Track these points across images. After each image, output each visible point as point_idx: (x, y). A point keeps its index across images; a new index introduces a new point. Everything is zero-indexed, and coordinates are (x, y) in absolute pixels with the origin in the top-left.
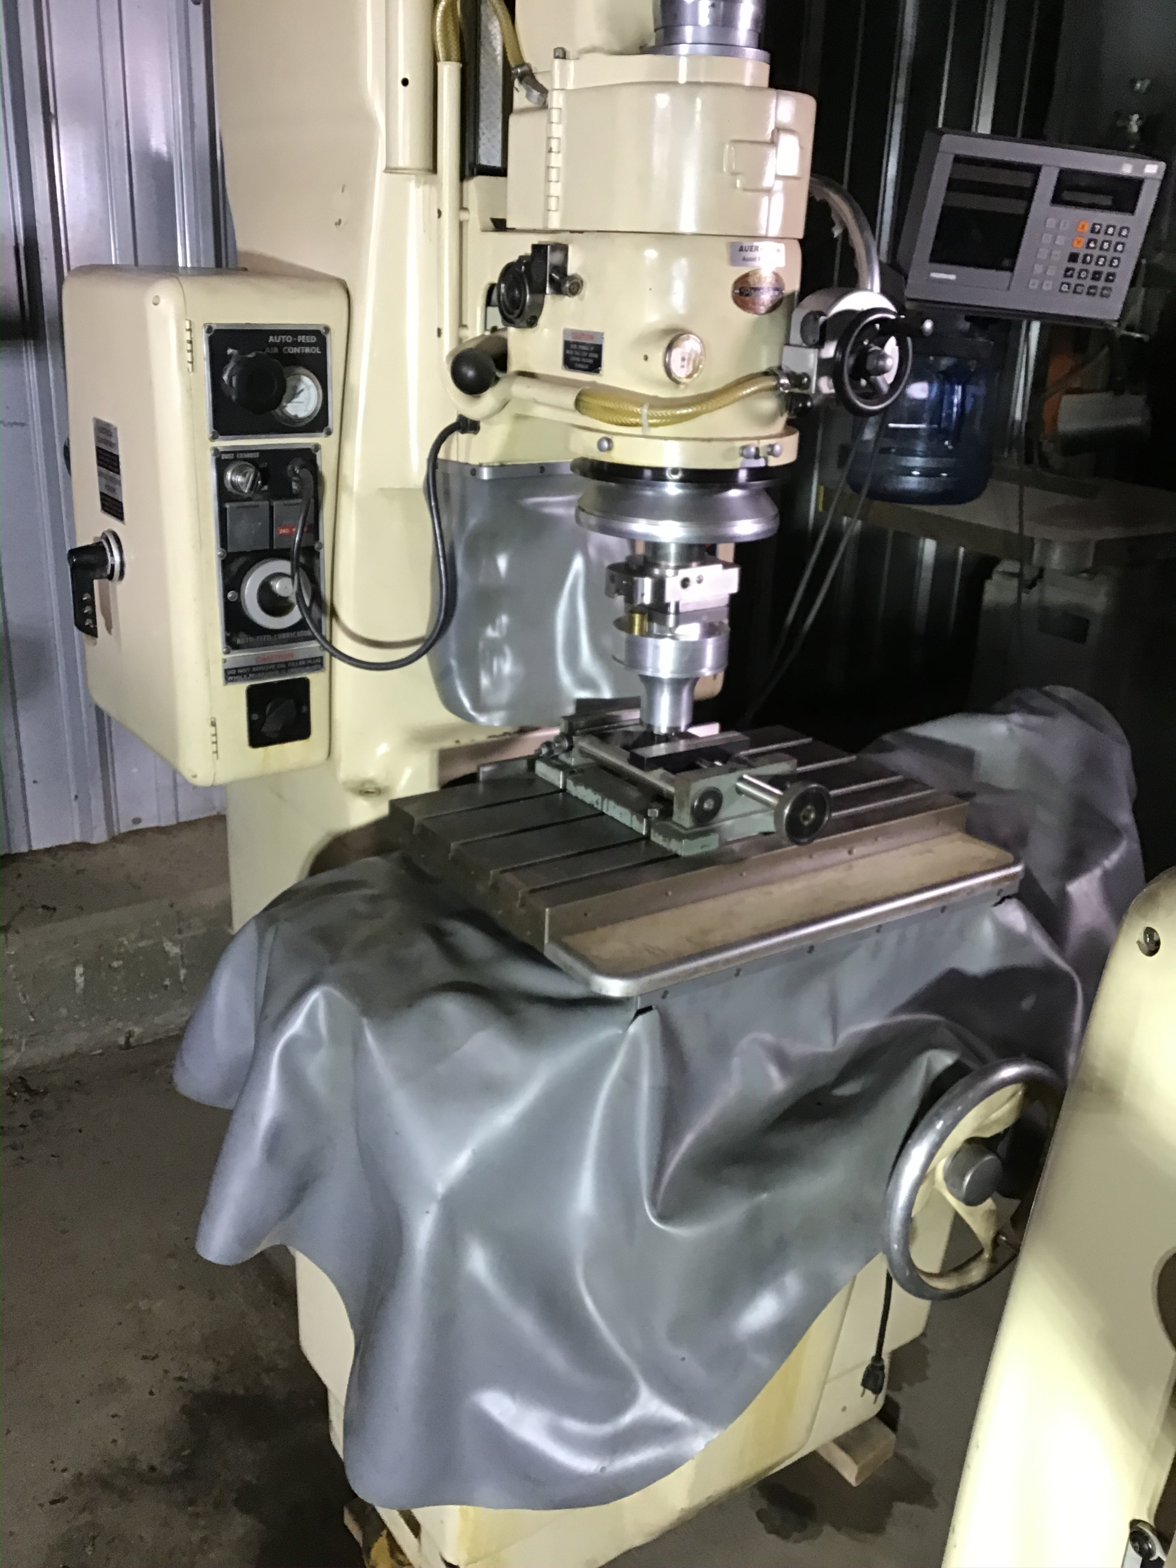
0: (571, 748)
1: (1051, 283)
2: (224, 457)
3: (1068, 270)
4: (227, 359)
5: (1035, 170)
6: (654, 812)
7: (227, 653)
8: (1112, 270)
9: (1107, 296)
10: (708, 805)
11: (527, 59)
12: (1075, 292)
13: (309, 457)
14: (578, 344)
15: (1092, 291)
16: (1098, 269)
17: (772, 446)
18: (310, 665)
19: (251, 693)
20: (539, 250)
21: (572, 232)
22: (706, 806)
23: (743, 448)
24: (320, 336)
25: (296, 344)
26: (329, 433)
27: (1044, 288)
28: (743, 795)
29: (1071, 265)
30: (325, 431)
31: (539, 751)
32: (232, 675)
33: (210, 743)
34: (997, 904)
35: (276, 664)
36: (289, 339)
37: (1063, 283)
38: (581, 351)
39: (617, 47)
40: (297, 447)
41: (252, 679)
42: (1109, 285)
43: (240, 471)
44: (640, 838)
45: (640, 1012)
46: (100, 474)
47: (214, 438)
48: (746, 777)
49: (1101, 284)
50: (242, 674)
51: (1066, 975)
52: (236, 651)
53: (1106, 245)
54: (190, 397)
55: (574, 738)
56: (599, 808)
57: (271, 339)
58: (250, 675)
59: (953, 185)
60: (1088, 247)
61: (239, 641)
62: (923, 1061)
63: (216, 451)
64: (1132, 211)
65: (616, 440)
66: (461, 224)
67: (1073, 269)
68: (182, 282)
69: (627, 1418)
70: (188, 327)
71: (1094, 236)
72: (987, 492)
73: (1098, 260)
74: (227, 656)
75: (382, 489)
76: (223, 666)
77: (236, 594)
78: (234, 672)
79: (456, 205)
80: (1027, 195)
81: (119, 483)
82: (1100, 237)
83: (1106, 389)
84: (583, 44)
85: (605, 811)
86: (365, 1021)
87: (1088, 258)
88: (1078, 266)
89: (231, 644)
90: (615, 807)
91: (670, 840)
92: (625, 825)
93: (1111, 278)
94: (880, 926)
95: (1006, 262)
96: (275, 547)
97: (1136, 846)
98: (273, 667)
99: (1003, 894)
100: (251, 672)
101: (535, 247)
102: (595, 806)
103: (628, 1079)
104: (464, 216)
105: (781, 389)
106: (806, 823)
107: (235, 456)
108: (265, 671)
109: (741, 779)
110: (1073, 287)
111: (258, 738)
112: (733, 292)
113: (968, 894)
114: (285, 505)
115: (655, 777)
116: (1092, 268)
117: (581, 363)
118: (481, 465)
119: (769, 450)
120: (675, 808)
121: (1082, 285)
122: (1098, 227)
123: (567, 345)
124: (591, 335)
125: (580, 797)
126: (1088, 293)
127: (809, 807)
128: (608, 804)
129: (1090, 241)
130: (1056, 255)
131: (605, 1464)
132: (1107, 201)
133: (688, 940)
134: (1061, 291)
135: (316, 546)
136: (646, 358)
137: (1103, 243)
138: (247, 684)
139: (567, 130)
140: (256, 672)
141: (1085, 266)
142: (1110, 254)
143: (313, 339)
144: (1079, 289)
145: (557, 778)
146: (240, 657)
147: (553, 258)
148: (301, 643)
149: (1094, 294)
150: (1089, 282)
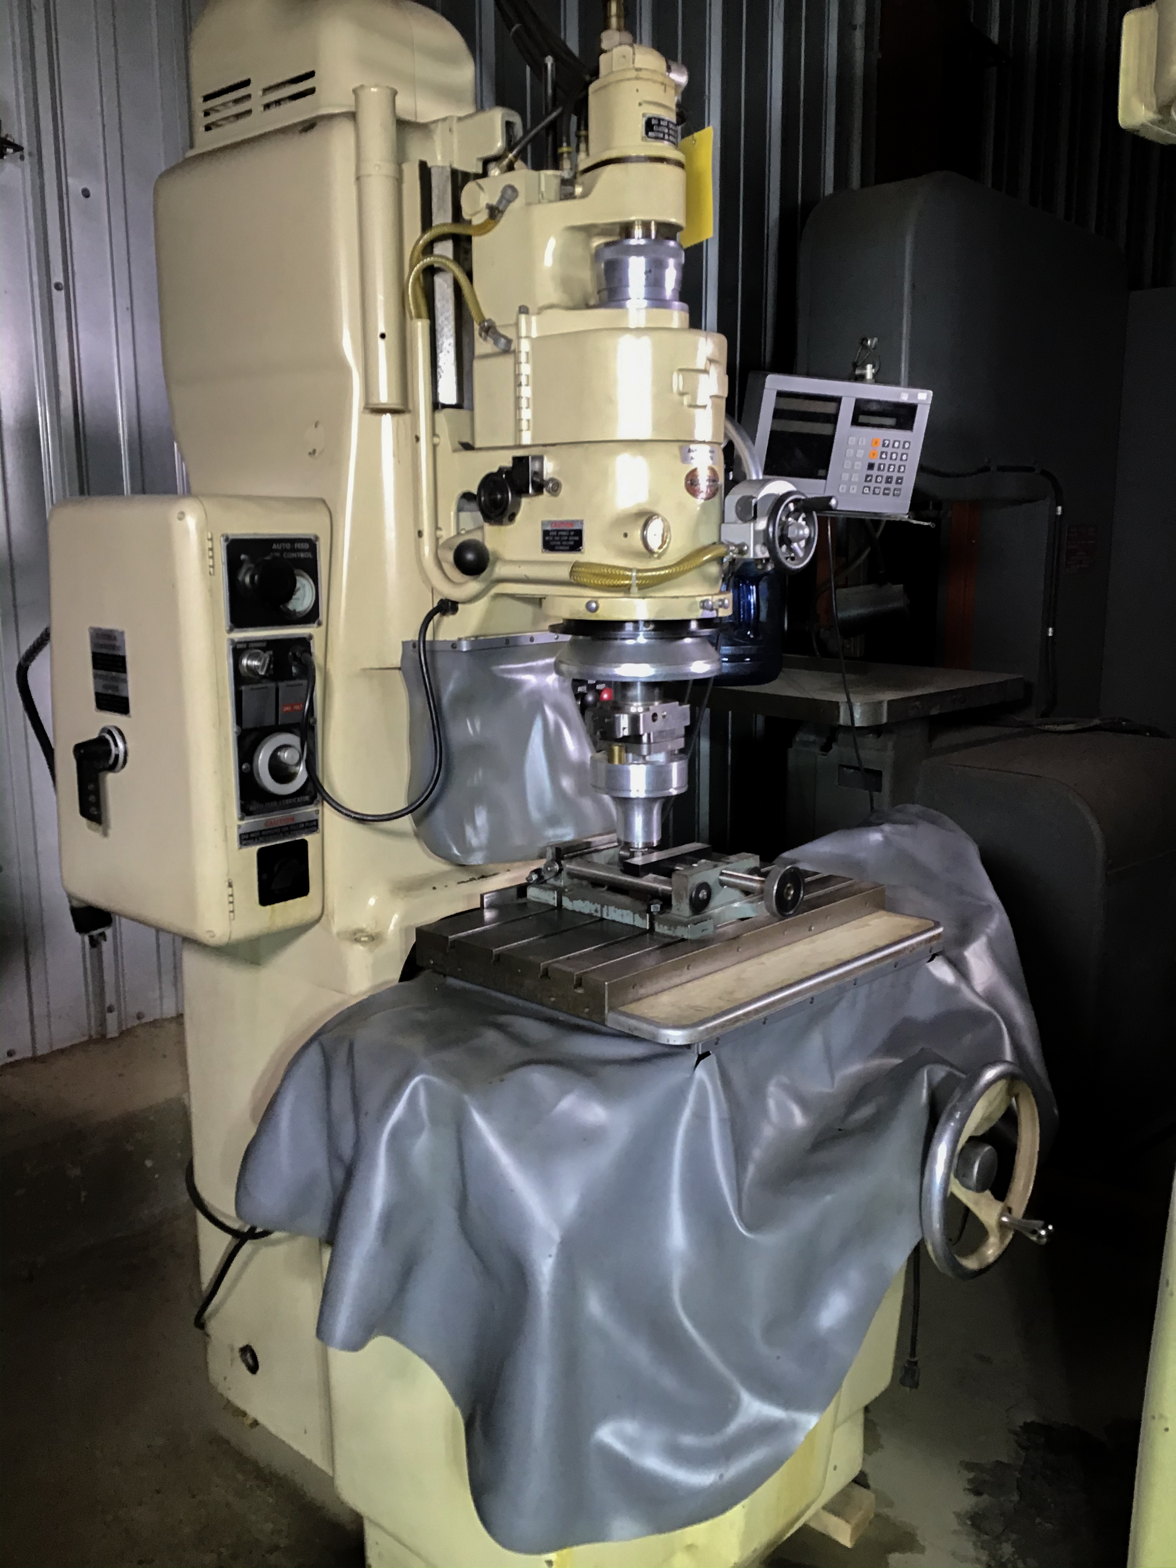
0: (561, 870)
1: (855, 487)
2: (239, 646)
3: (867, 476)
4: (241, 563)
5: (837, 400)
6: (655, 908)
7: (242, 819)
8: (900, 475)
9: (898, 495)
10: (703, 894)
11: (487, 317)
12: (874, 493)
13: (304, 643)
14: (558, 531)
15: (886, 492)
16: (890, 474)
17: (722, 601)
18: (308, 827)
19: (260, 853)
20: (517, 460)
21: (545, 445)
22: (701, 895)
23: (703, 602)
24: (311, 544)
25: (293, 550)
26: (320, 624)
27: (851, 491)
28: (725, 887)
29: (870, 472)
30: (316, 622)
31: (529, 879)
32: (246, 839)
33: (227, 902)
34: (929, 961)
35: (281, 827)
36: (288, 546)
37: (864, 487)
38: (561, 536)
39: (570, 304)
40: (297, 636)
41: (262, 842)
42: (899, 486)
43: (252, 657)
44: (644, 932)
45: (701, 1057)
46: (95, 676)
47: (231, 630)
48: (724, 871)
49: (893, 486)
50: (254, 838)
51: (990, 1014)
52: (249, 817)
53: (894, 456)
54: (211, 596)
55: (562, 862)
56: (599, 915)
57: (274, 546)
58: (260, 839)
59: (778, 414)
60: (881, 458)
61: (251, 809)
62: (924, 1075)
63: (232, 642)
64: (910, 428)
65: (600, 601)
66: (435, 447)
67: (872, 476)
68: (204, 502)
69: (733, 1428)
70: (210, 537)
71: (884, 449)
72: (781, 674)
73: (889, 468)
74: (242, 823)
75: (364, 670)
76: (238, 831)
77: (249, 766)
78: (247, 837)
79: (430, 431)
80: (833, 419)
81: (125, 681)
82: (889, 450)
83: (869, 582)
84: (542, 302)
85: (605, 916)
86: (466, 1097)
87: (882, 466)
88: (875, 472)
89: (245, 811)
90: (615, 911)
91: (675, 928)
92: (626, 924)
93: (900, 481)
94: (856, 980)
95: (821, 472)
96: (279, 723)
97: (1005, 917)
98: (279, 830)
99: (934, 952)
100: (261, 836)
101: (515, 459)
102: (595, 914)
103: (700, 1117)
104: (436, 440)
105: (731, 554)
106: (789, 898)
107: (248, 645)
108: (272, 835)
109: (722, 874)
110: (872, 489)
111: (268, 896)
112: (686, 483)
113: (911, 951)
114: (288, 686)
115: (649, 881)
116: (885, 474)
117: (561, 545)
118: (460, 639)
119: (720, 603)
120: (674, 902)
121: (879, 488)
122: (887, 442)
123: (546, 533)
124: (572, 523)
125: (577, 910)
126: (884, 494)
127: (789, 885)
128: (608, 909)
129: (882, 453)
130: (858, 465)
131: (722, 1471)
132: (891, 421)
133: (720, 998)
134: (863, 493)
135: (311, 721)
136: (626, 535)
137: (892, 454)
138: (258, 847)
139: (534, 370)
140: (265, 836)
141: (880, 473)
142: (898, 463)
143: (306, 546)
144: (877, 491)
145: (550, 898)
146: (252, 823)
147: (534, 466)
148: (301, 808)
149: (888, 494)
150: (883, 485)
